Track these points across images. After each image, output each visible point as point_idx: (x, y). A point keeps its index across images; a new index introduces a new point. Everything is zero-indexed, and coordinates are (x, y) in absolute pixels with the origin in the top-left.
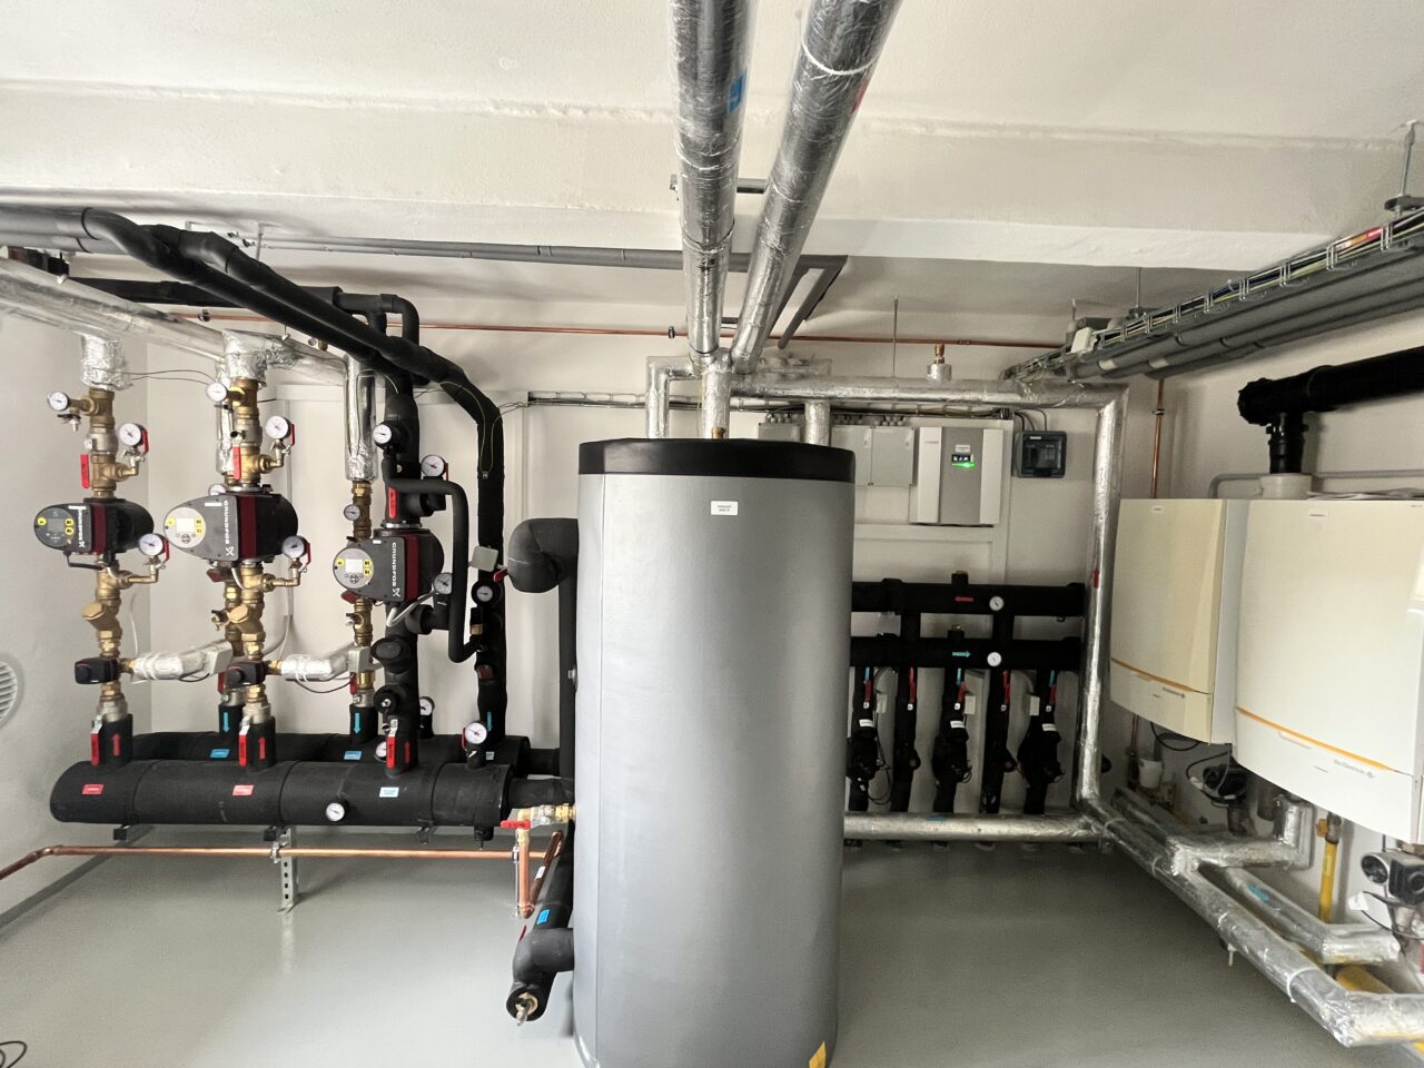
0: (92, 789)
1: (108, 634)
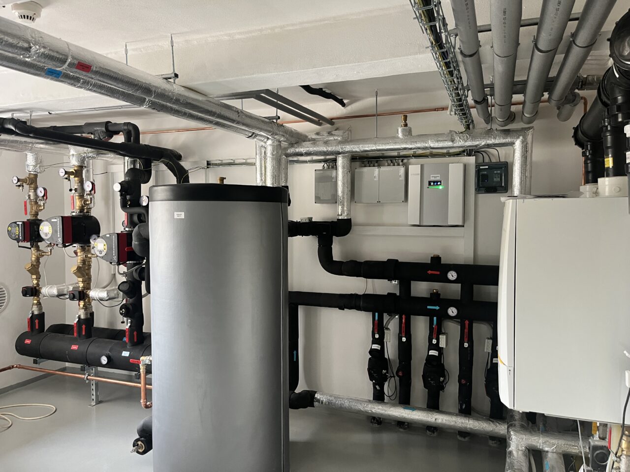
0: (28, 341)
1: (34, 277)
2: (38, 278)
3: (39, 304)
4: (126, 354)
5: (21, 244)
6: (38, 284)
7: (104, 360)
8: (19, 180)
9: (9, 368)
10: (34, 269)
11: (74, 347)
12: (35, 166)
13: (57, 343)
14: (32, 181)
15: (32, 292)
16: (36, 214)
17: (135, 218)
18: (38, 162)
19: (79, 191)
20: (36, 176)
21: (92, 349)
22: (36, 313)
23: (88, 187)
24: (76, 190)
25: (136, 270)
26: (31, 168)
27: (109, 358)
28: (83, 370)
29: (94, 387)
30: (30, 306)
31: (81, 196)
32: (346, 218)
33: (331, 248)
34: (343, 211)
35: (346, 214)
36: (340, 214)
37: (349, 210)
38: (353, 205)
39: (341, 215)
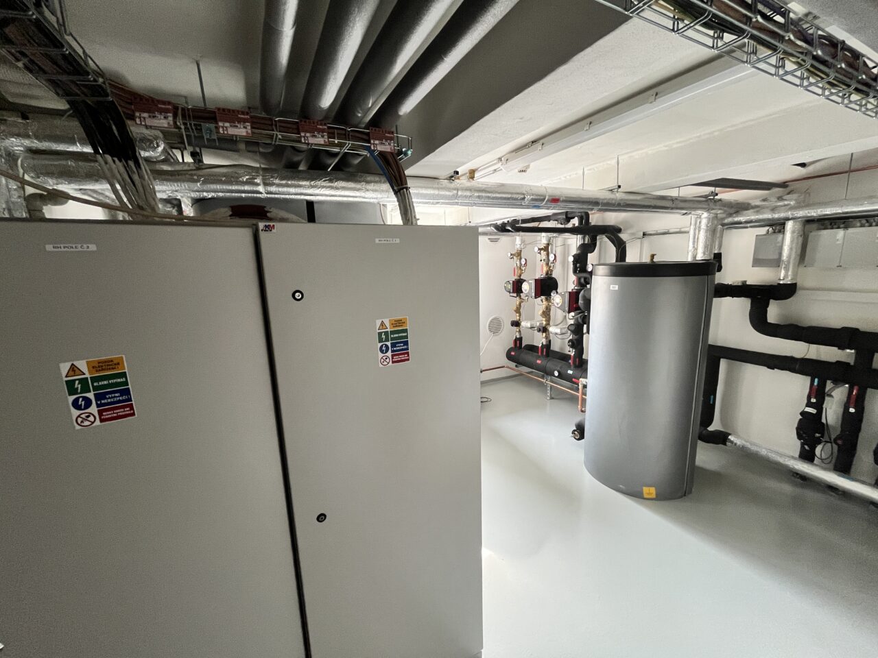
0: (513, 353)
1: (518, 315)
2: (520, 316)
3: (520, 331)
4: (570, 372)
5: (511, 294)
6: (519, 320)
7: (556, 373)
8: (511, 255)
9: (502, 367)
10: (518, 310)
11: (539, 362)
12: (521, 245)
13: (529, 357)
14: (519, 254)
15: (516, 324)
16: (520, 276)
17: (582, 280)
18: (523, 241)
19: (546, 260)
20: (521, 251)
21: (550, 365)
22: (518, 337)
23: (552, 257)
24: (544, 260)
25: (581, 317)
26: (518, 246)
27: (559, 372)
28: (543, 377)
29: (549, 388)
30: (514, 333)
31: (547, 264)
32: (789, 283)
33: (767, 311)
34: (786, 276)
35: (790, 278)
36: (782, 278)
37: (795, 274)
38: (801, 269)
39: (783, 280)
